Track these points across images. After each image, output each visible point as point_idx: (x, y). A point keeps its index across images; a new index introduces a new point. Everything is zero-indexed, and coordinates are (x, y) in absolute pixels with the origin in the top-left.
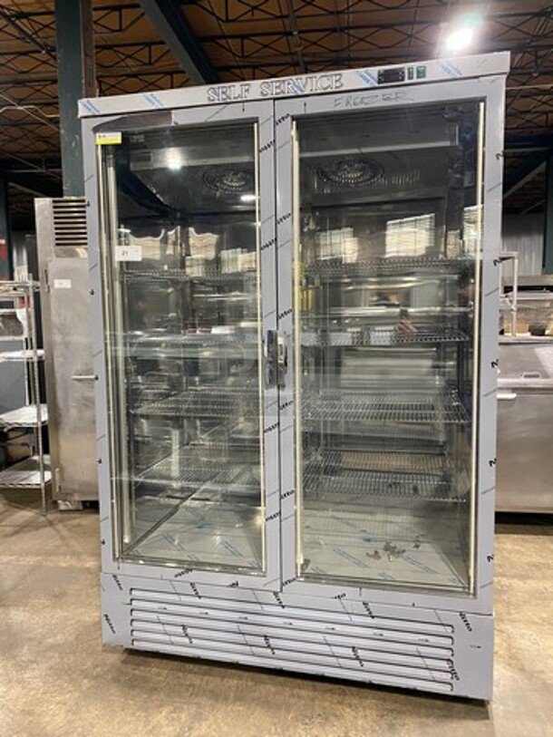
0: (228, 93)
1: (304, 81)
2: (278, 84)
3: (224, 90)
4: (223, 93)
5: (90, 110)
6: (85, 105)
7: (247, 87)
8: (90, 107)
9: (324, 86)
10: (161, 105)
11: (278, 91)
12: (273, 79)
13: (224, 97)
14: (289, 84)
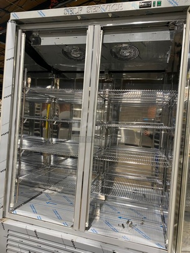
0: (73, 11)
1: (106, 6)
2: (94, 8)
3: (71, 10)
4: (71, 11)
5: (15, 17)
6: (13, 15)
7: (81, 9)
8: (15, 16)
9: (115, 9)
10: (45, 16)
11: (94, 11)
12: (92, 6)
13: (71, 13)
14: (99, 8)
